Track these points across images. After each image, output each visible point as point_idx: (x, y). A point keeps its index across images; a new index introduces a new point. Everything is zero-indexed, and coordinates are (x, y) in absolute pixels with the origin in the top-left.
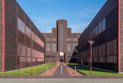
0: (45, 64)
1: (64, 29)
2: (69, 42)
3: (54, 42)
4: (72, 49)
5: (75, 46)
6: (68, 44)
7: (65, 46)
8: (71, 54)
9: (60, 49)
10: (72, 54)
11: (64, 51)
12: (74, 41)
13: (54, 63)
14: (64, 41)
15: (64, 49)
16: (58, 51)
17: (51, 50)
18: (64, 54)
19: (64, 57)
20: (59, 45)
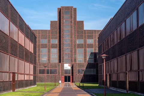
0: (36, 86)
1: (71, 22)
2: (80, 46)
3: (54, 46)
4: (85, 57)
5: (91, 53)
6: (78, 50)
7: (73, 53)
8: (83, 66)
9: (65, 57)
10: (85, 67)
11: (72, 61)
12: (88, 44)
13: (54, 84)
14: (72, 44)
15: (72, 57)
16: (60, 62)
17: (49, 59)
18: (72, 68)
19: (71, 71)
20: (63, 51)
